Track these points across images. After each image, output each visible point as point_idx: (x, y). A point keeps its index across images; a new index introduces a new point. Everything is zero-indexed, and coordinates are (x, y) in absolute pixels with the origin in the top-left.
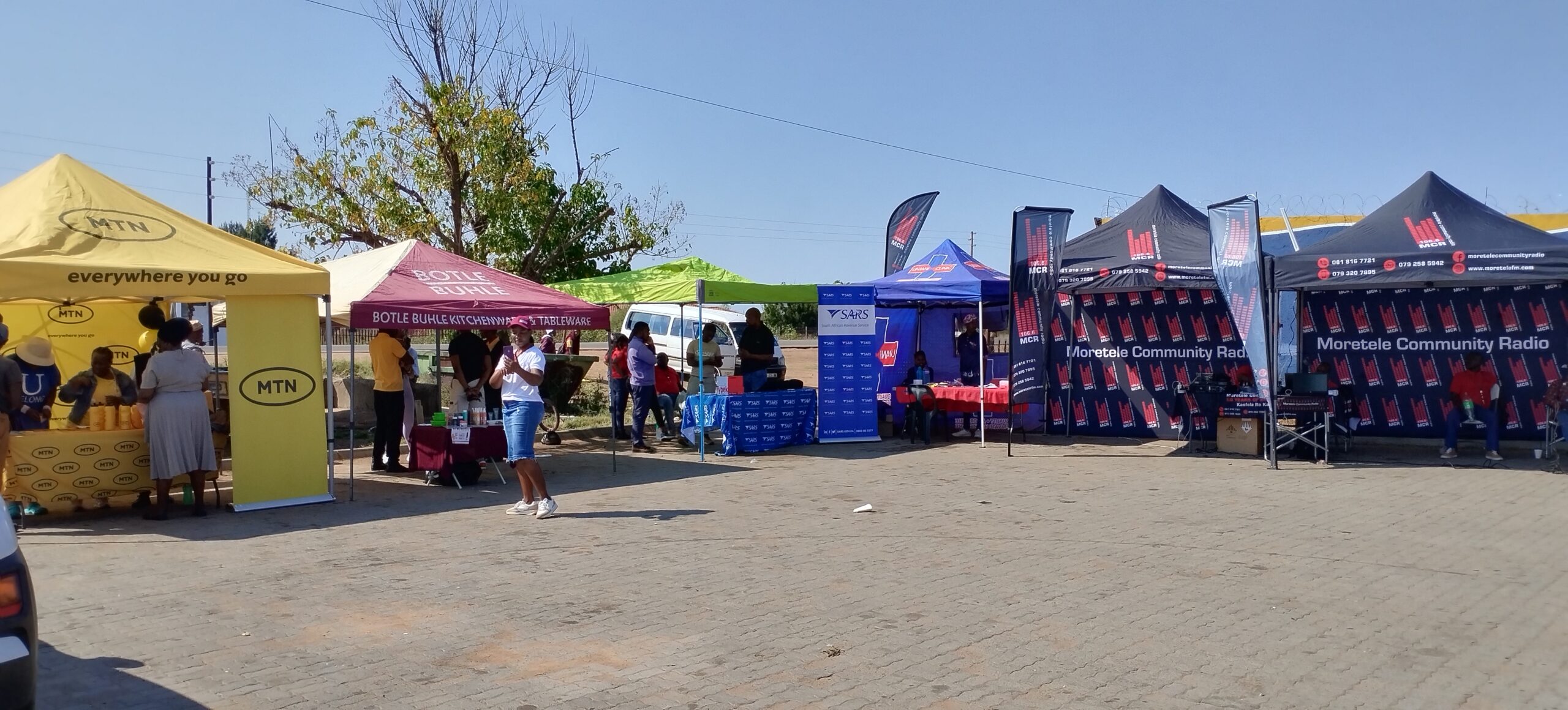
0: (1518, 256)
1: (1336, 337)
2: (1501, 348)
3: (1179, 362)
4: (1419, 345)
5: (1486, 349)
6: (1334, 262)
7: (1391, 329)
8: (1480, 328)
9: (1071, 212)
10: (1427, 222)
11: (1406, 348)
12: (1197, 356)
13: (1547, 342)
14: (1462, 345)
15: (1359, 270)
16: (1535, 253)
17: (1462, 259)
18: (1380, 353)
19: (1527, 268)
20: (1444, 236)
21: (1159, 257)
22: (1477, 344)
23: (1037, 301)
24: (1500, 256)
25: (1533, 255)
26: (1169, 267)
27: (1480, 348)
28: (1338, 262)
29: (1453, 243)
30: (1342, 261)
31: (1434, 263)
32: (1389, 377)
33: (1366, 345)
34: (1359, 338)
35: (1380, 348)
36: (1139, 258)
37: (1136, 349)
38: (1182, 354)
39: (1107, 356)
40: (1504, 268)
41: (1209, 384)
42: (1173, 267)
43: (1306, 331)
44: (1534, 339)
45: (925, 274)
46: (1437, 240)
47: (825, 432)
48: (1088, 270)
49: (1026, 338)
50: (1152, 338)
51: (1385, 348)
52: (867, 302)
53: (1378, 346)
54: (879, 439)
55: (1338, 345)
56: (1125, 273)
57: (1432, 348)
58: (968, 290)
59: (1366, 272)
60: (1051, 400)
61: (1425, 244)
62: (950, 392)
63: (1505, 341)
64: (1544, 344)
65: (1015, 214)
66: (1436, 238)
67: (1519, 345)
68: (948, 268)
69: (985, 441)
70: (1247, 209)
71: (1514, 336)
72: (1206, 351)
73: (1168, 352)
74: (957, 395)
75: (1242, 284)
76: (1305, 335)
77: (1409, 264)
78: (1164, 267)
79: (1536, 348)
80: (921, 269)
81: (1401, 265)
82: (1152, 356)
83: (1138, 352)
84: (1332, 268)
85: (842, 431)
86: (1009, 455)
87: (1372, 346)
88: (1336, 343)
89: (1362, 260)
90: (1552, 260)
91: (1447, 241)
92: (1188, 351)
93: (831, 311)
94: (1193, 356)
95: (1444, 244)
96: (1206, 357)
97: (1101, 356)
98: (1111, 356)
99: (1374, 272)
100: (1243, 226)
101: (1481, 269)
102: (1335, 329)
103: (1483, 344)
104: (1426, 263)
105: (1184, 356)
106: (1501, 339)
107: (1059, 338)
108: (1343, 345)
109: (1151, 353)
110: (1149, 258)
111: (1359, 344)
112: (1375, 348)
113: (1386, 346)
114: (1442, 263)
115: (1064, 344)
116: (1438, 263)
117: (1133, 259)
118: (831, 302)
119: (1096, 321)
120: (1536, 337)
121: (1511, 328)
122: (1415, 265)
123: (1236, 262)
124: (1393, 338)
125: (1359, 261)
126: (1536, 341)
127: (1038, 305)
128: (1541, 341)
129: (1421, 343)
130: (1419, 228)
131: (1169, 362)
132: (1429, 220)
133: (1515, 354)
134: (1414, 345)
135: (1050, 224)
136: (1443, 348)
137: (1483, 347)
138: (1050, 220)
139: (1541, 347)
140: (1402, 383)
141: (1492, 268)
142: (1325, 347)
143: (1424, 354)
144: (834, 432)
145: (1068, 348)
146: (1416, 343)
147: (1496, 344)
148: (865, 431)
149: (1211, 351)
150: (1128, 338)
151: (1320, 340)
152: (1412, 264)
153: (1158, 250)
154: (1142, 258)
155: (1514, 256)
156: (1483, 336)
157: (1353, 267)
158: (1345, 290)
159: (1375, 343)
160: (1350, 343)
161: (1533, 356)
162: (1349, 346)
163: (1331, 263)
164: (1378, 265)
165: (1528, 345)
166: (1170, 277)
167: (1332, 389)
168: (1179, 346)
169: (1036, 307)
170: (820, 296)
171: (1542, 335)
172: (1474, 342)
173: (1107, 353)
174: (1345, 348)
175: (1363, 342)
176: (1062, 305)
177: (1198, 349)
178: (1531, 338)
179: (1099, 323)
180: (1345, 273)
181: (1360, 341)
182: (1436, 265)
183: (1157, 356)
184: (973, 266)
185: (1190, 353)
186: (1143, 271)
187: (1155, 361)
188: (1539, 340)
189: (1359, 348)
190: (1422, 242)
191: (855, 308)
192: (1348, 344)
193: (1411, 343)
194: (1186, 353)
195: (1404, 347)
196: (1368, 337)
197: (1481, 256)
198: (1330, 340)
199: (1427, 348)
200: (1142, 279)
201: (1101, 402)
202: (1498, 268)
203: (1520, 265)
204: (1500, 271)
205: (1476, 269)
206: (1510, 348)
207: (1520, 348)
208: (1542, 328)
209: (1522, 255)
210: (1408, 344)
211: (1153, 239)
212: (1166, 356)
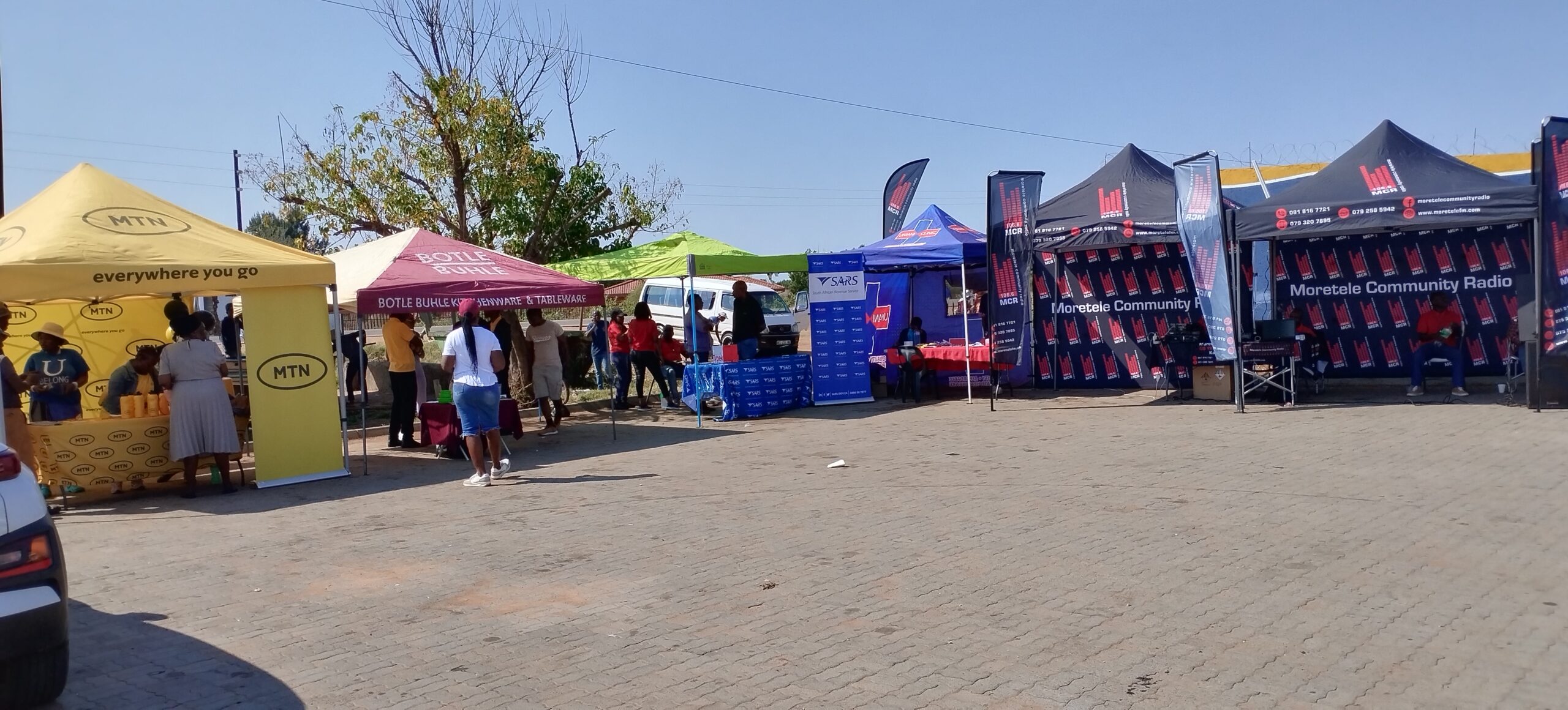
0: (1465, 199)
1: (1308, 283)
2: (1466, 287)
3: (1159, 313)
4: (1387, 288)
5: (1452, 289)
6: (1292, 212)
7: (1361, 274)
8: (1445, 269)
9: (1042, 174)
10: (1381, 170)
11: (1375, 291)
12: (1176, 308)
13: (1510, 280)
14: (1428, 286)
15: (1315, 219)
16: (1481, 195)
17: (1412, 205)
18: (1351, 298)
19: (1473, 210)
20: (1396, 183)
21: (1127, 214)
22: (1443, 285)
23: (1015, 262)
24: (1448, 200)
25: (1480, 198)
26: (1137, 223)
27: (1446, 288)
28: (1295, 212)
29: (1403, 189)
30: (1299, 211)
31: (1385, 209)
32: (1360, 320)
33: (1337, 290)
34: (1330, 283)
35: (1350, 293)
36: (1108, 216)
37: (1118, 303)
38: (1161, 306)
39: (1091, 311)
40: (1452, 212)
41: (1183, 334)
42: (1141, 224)
43: (1278, 279)
44: (1497, 278)
45: (911, 240)
46: (1389, 187)
47: (820, 395)
48: (1060, 229)
49: (1005, 300)
50: (1133, 292)
51: (1354, 292)
52: (856, 268)
53: (1348, 291)
54: (872, 399)
55: (1310, 291)
56: (1094, 231)
57: (1400, 290)
58: (952, 254)
59: (1321, 221)
60: (1038, 357)
61: (1378, 191)
62: (938, 352)
63: (1470, 281)
64: (1507, 282)
65: (989, 178)
66: (1388, 185)
67: (1483, 284)
68: (932, 233)
69: (972, 397)
70: (1208, 164)
71: (1479, 275)
72: (1185, 302)
73: (1148, 305)
74: (945, 355)
75: (1205, 238)
76: (1277, 282)
77: (1362, 211)
78: (1132, 223)
79: (1500, 286)
80: (907, 235)
81: (1354, 212)
82: (1133, 309)
83: (1119, 305)
84: (1289, 218)
85: (836, 394)
86: (992, 410)
87: (1343, 290)
88: (1308, 289)
89: (1317, 209)
90: (1497, 202)
91: (1398, 187)
92: (1167, 303)
93: (821, 279)
94: (1172, 308)
95: (1396, 190)
96: (1185, 308)
97: (1084, 311)
98: (1094, 311)
99: (1329, 220)
100: (1205, 181)
101: (1430, 213)
102: (1307, 276)
103: (1448, 285)
104: (1378, 210)
105: (1163, 307)
106: (1466, 278)
107: (1044, 296)
108: (1315, 291)
109: (1132, 306)
110: (1118, 215)
111: (1330, 290)
112: (1346, 293)
113: (1356, 290)
114: (1393, 209)
115: (1048, 302)
116: (1389, 209)
117: (1102, 217)
118: (820, 270)
119: (1079, 277)
120: (1499, 276)
121: (1475, 268)
122: (1367, 211)
123: (1200, 216)
124: (1362, 282)
125: (1315, 210)
126: (1499, 280)
127: (1016, 266)
128: (1504, 280)
129: (1389, 286)
130: (1373, 175)
131: (1149, 314)
132: (1384, 168)
133: (1480, 293)
134: (1382, 288)
135: (1023, 187)
136: (1410, 290)
137: (1449, 287)
138: (1022, 183)
139: (1505, 285)
140: (1372, 325)
141: (1440, 212)
142: (1298, 294)
143: (1393, 297)
144: (828, 395)
145: (1053, 305)
146: (1385, 286)
147: (1462, 284)
148: (858, 392)
149: (1189, 302)
150: (1110, 293)
151: (1293, 287)
152: (1365, 211)
153: (1127, 207)
154: (1111, 216)
155: (1461, 199)
156: (1448, 276)
157: (1309, 217)
158: (1315, 238)
159: (1345, 287)
160: (1321, 289)
161: (1497, 293)
162: (1321, 292)
163: (1288, 213)
164: (1333, 213)
165: (1492, 283)
166: (1137, 233)
167: (1299, 334)
168: (1159, 298)
169: (1014, 269)
170: (810, 265)
171: (1505, 274)
172: (1440, 283)
173: (1090, 308)
174: (1317, 294)
175: (1334, 287)
176: (1046, 263)
177: (1177, 300)
178: (1495, 276)
179: (1082, 279)
180: (1302, 222)
181: (1331, 286)
182: (1388, 211)
183: (1138, 309)
184: (957, 229)
185: (1170, 304)
186: (1112, 228)
187: (1136, 314)
188: (1502, 278)
189: (1330, 293)
190: (1375, 189)
191: (844, 275)
192: (1319, 290)
193: (1379, 286)
194: (1166, 305)
195: (1373, 290)
196: (1339, 282)
197: (1430, 201)
198: (1302, 286)
199: (1395, 291)
200: (1111, 236)
201: (1086, 356)
202: (1446, 212)
203: (1467, 207)
204: (1448, 214)
205: (1425, 213)
206: (1474, 287)
207: (1485, 286)
208: (1505, 266)
209: (1469, 198)
210: (1377, 287)
211: (1122, 196)
212: (1146, 309)
